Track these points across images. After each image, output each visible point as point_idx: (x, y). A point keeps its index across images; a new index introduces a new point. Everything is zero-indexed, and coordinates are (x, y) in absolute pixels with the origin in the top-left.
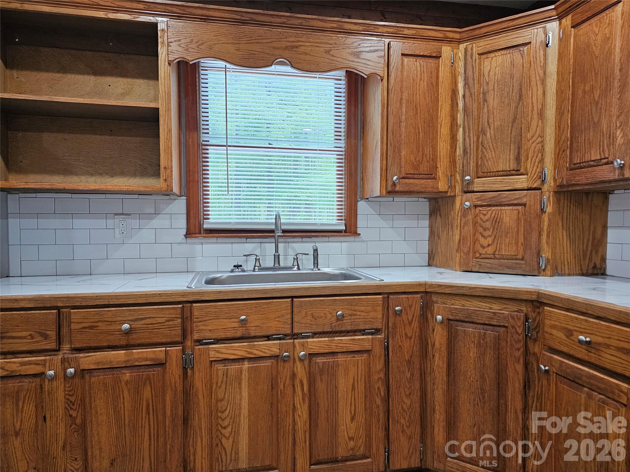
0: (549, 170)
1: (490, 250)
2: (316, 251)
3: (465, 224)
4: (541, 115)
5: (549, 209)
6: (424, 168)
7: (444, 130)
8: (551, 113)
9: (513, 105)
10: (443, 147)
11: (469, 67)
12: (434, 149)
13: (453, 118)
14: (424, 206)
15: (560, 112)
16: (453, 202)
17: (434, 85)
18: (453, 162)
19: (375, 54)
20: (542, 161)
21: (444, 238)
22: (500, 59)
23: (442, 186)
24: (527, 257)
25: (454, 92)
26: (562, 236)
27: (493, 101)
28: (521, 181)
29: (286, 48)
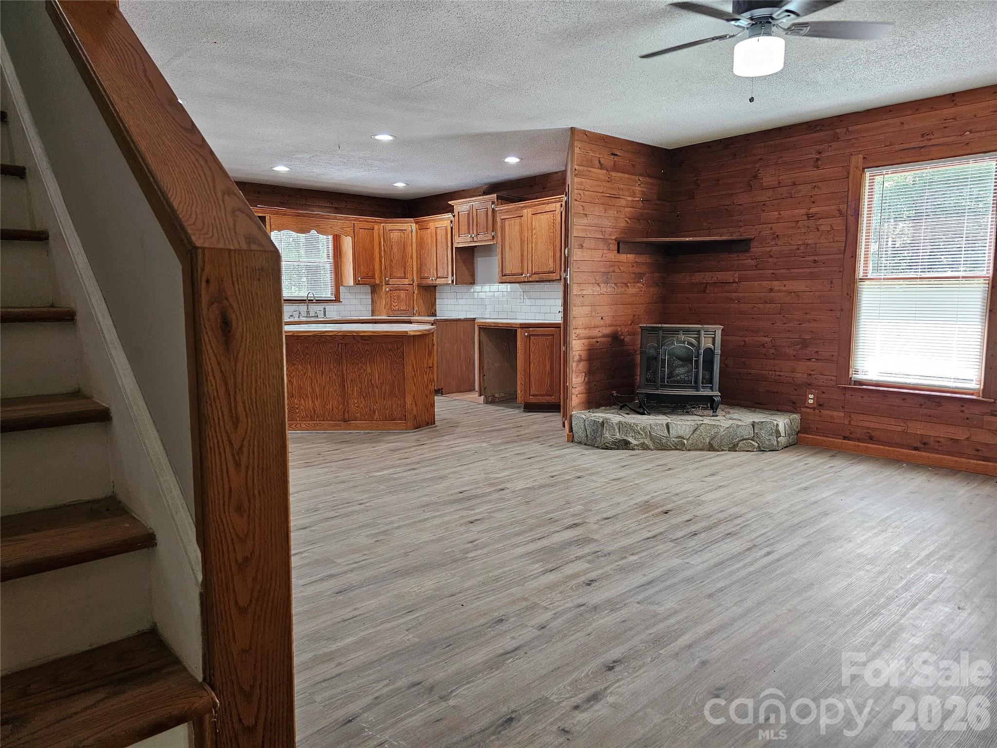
0: (415, 278)
1: (397, 308)
2: (325, 309)
3: (387, 297)
4: (412, 257)
5: (416, 292)
6: (370, 274)
7: (377, 259)
8: (414, 257)
9: (402, 252)
10: (377, 266)
11: (385, 235)
12: (374, 267)
13: (380, 254)
14: (368, 289)
15: (417, 258)
16: (382, 288)
17: (372, 241)
18: (381, 272)
19: (349, 229)
20: (413, 274)
21: (378, 303)
22: (397, 234)
23: (377, 282)
24: (410, 309)
25: (380, 243)
26: (421, 301)
27: (395, 250)
28: (406, 281)
29: (315, 226)
